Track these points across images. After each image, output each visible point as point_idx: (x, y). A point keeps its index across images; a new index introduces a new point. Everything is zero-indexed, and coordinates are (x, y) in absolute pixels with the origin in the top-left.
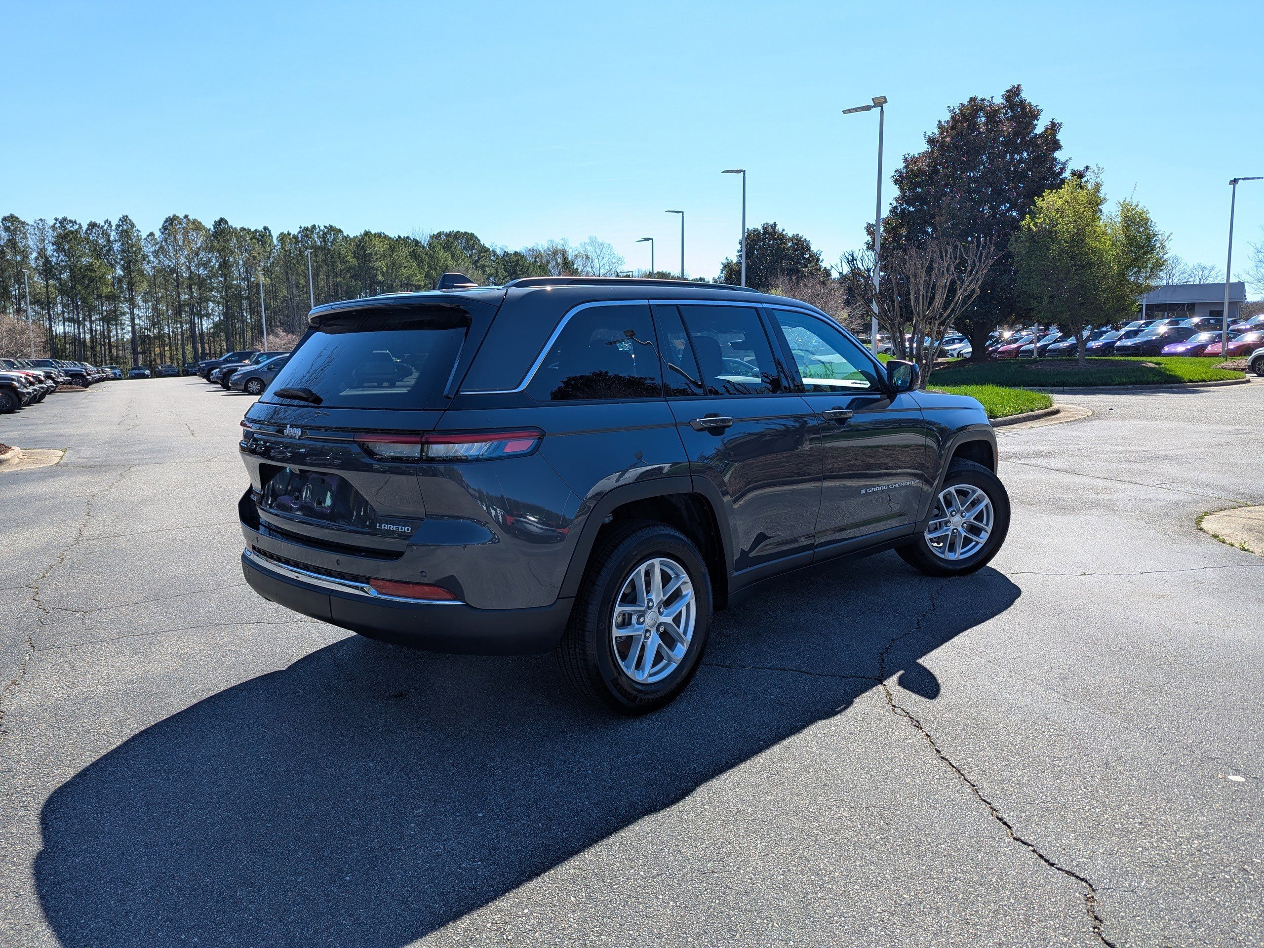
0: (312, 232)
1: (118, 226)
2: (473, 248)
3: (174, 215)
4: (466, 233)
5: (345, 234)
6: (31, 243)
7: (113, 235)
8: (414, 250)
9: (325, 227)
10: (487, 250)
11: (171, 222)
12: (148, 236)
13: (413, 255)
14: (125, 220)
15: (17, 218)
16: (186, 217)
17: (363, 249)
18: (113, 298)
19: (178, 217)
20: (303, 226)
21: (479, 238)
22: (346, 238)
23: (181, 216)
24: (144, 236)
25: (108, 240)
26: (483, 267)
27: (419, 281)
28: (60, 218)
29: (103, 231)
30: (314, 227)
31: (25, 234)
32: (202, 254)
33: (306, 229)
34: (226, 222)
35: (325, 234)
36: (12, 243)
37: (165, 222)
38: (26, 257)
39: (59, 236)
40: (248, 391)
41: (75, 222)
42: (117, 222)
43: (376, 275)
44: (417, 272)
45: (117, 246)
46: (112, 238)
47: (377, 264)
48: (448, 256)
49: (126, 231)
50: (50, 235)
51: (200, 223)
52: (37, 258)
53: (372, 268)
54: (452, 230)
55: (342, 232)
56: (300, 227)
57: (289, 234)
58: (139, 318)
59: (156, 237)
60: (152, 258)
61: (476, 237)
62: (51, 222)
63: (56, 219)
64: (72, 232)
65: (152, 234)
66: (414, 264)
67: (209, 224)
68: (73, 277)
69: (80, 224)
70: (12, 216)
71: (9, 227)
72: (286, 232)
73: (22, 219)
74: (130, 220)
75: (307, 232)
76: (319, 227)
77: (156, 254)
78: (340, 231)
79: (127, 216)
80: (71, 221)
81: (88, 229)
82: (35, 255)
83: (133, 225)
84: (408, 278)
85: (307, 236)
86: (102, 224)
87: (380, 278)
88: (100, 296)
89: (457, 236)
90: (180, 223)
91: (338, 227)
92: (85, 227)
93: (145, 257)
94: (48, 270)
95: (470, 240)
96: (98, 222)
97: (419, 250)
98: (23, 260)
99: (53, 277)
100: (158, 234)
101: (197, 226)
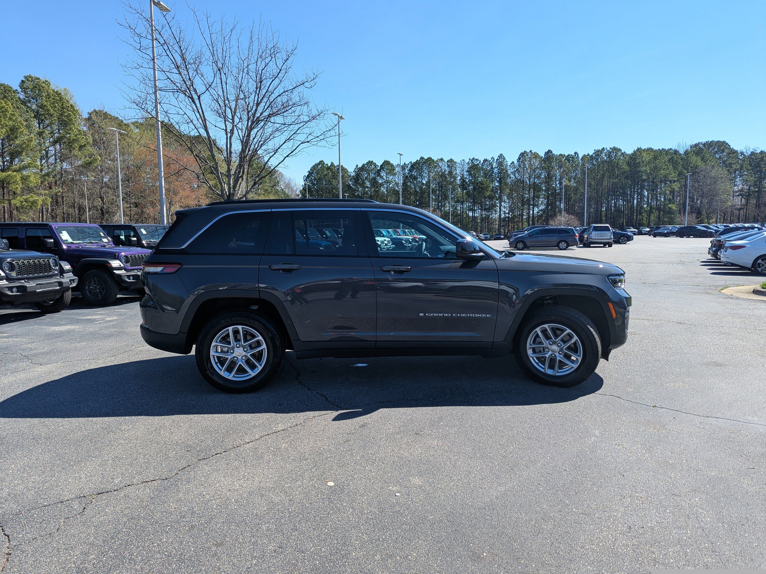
0: (601, 153)
1: (497, 160)
2: (723, 151)
3: (525, 151)
4: (719, 141)
5: (623, 151)
6: (458, 172)
7: (495, 165)
8: (672, 157)
9: (611, 148)
10: (735, 152)
11: (523, 155)
12: (511, 164)
13: (671, 160)
14: (501, 156)
15: (453, 160)
16: (531, 151)
17: (635, 159)
18: (491, 198)
19: (526, 152)
20: (596, 149)
21: (729, 144)
22: (623, 154)
23: (528, 151)
24: (509, 164)
25: (492, 168)
26: (730, 164)
27: (673, 177)
28: (471, 158)
29: (490, 163)
30: (603, 149)
31: (456, 168)
32: (537, 171)
33: (598, 151)
34: (551, 152)
35: (610, 152)
36: (450, 173)
37: (520, 155)
38: (455, 179)
39: (470, 168)
40: (517, 248)
41: (478, 160)
42: (497, 158)
43: (642, 175)
44: (672, 172)
45: (496, 170)
46: (494, 166)
47: (643, 169)
48: (699, 159)
49: (501, 162)
50: (466, 167)
51: (538, 154)
52: (460, 180)
53: (640, 171)
54: (707, 140)
55: (621, 150)
56: (595, 150)
57: (588, 155)
58: (505, 207)
59: (515, 164)
60: (512, 176)
61: (727, 144)
62: (467, 161)
63: (470, 159)
64: (476, 165)
65: (513, 162)
66: (671, 167)
67: (542, 154)
68: (474, 189)
69: (480, 161)
70: (451, 159)
71: (449, 165)
72: (587, 154)
73: (455, 161)
74: (503, 156)
75: (598, 153)
76: (606, 149)
77: (514, 173)
78: (620, 150)
79: (502, 154)
80: (476, 159)
81: (483, 163)
82: (459, 178)
83: (504, 159)
84: (665, 176)
85: (598, 155)
86: (490, 159)
87: (644, 177)
88: (485, 197)
89: (709, 145)
90: (527, 155)
91: (619, 148)
92: (482, 162)
93: (508, 175)
94: (463, 185)
95: (722, 146)
96: (488, 159)
97: (675, 157)
98: (453, 181)
99: (466, 189)
100: (516, 162)
101: (536, 155)
